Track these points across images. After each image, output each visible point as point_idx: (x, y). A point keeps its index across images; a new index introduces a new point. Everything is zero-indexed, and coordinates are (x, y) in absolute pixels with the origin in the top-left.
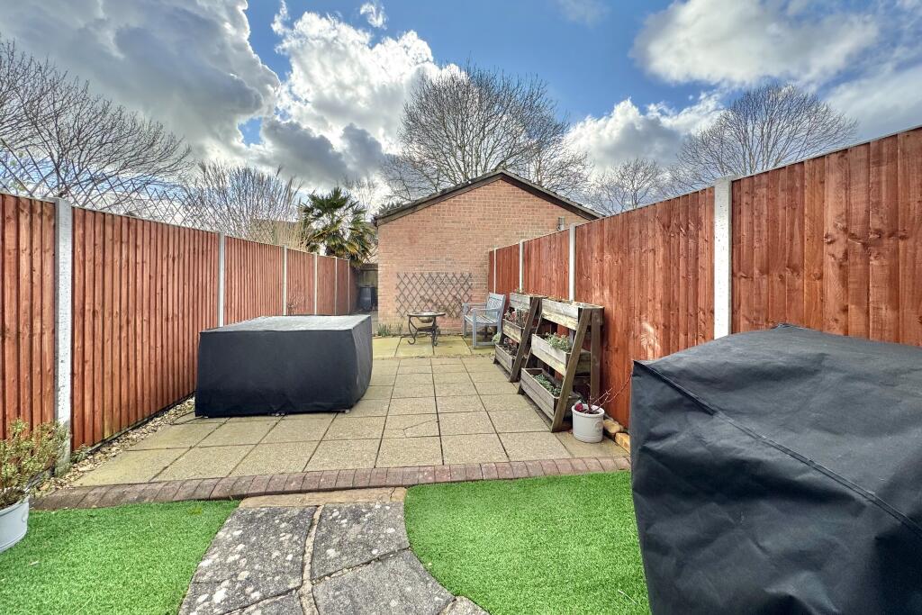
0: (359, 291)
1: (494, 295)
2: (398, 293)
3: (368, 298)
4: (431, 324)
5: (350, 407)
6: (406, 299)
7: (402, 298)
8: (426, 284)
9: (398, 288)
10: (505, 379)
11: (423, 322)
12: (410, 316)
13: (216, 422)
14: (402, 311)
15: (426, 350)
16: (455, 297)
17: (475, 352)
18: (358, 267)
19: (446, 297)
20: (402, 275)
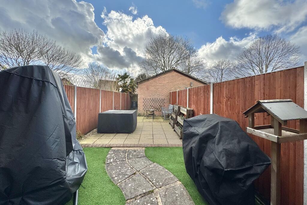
0: (132, 103)
1: (171, 105)
2: (143, 104)
3: (135, 105)
4: (153, 113)
5: (132, 132)
6: (146, 106)
7: (145, 106)
8: (152, 102)
9: (143, 102)
10: (171, 127)
11: (150, 112)
12: (147, 111)
13: (102, 134)
14: (145, 109)
15: (151, 120)
16: (160, 105)
17: (165, 121)
18: (132, 96)
19: (157, 105)
20: (145, 99)
